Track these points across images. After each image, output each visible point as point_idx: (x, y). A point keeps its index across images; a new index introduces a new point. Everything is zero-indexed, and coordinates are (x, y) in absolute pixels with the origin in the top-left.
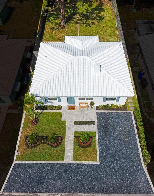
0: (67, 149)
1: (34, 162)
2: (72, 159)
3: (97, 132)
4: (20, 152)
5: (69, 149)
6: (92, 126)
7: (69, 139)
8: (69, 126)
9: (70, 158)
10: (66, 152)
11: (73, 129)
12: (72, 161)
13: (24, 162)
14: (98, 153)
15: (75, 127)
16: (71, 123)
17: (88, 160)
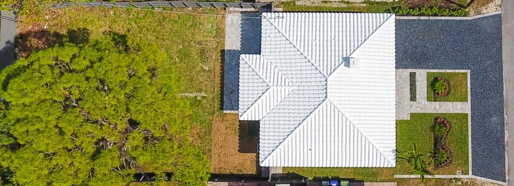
0: (452, 111)
1: (470, 151)
2: (466, 103)
3: (427, 70)
4: (458, 172)
5: (453, 108)
6: (417, 76)
7: (438, 108)
8: (419, 109)
9: (464, 106)
10: (457, 112)
11: (423, 103)
12: (467, 104)
13: (470, 164)
14: (457, 71)
15: (420, 101)
16: (414, 107)
17: (467, 84)
